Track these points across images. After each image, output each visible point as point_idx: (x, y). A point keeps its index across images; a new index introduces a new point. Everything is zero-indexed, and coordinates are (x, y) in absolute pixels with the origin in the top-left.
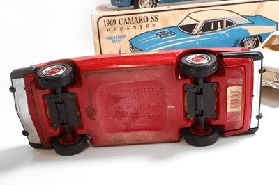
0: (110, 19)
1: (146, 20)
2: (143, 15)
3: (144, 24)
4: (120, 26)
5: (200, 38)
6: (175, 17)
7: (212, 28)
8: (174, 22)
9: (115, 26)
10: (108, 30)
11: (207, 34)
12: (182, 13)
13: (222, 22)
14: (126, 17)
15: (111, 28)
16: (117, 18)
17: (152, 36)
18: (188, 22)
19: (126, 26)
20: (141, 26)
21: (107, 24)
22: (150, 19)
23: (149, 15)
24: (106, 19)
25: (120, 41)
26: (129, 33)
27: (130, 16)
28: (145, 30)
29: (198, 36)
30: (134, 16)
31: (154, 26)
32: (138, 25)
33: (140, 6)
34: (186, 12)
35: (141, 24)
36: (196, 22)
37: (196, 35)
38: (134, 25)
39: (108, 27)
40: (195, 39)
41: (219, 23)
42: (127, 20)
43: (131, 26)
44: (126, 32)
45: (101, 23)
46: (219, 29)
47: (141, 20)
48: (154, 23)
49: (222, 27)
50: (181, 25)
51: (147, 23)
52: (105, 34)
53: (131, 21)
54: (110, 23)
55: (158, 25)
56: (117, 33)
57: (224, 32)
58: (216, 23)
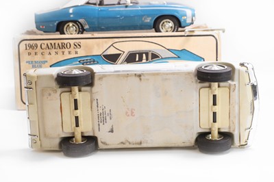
0: (31, 42)
1: (68, 46)
2: (65, 41)
3: (66, 51)
4: (42, 51)
6: (98, 45)
7: (137, 59)
8: (97, 51)
9: (37, 51)
10: (29, 54)
12: (106, 42)
13: (147, 54)
14: (49, 42)
15: (33, 52)
16: (39, 43)
17: (74, 63)
18: (112, 51)
19: (48, 51)
20: (63, 52)
21: (28, 48)
22: (72, 45)
23: (72, 42)
24: (28, 42)
25: (41, 67)
26: (51, 59)
27: (53, 42)
28: (67, 56)
30: (57, 42)
31: (76, 53)
32: (60, 51)
33: (65, 32)
34: (111, 42)
35: (64, 50)
36: (120, 52)
38: (56, 50)
39: (29, 51)
41: (144, 55)
42: (49, 45)
43: (53, 51)
44: (47, 57)
45: (23, 46)
46: (144, 61)
47: (63, 46)
48: (77, 50)
49: (147, 59)
50: (104, 54)
51: (69, 50)
52: (25, 58)
53: (53, 46)
54: (31, 47)
55: (81, 53)
56: (38, 58)
58: (141, 54)
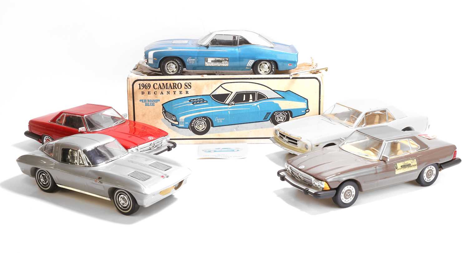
0: (145, 82)
1: (180, 87)
2: (177, 82)
3: (178, 91)
4: (155, 90)
5: (231, 108)
6: (208, 86)
7: (244, 99)
8: (207, 91)
9: (149, 90)
10: (143, 93)
11: (239, 105)
12: (215, 83)
13: (253, 95)
14: (161, 82)
15: (146, 91)
16: (152, 83)
17: (185, 102)
18: (221, 91)
19: (160, 90)
20: (175, 92)
21: (142, 88)
22: (183, 86)
23: (183, 82)
24: (141, 82)
25: (153, 105)
26: (163, 98)
27: (165, 82)
28: (178, 96)
29: (230, 106)
30: (169, 82)
31: (187, 92)
32: (172, 91)
34: (219, 83)
35: (175, 90)
36: (229, 93)
37: (228, 105)
38: (168, 90)
39: (143, 91)
40: (227, 108)
41: (251, 95)
42: (162, 85)
43: (165, 91)
44: (159, 96)
45: (136, 86)
46: (251, 101)
47: (175, 86)
48: (188, 90)
49: (253, 99)
50: (213, 94)
51: (180, 90)
52: (139, 96)
53: (165, 86)
54: (144, 86)
55: (192, 92)
56: (151, 97)
57: (255, 104)
58: (247, 95)
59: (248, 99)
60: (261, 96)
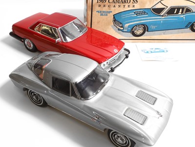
1: (129, 2)
3: (127, 5)
4: (109, 4)
5: (164, 18)
7: (175, 12)
8: (149, 6)
9: (105, 4)
10: (100, 6)
11: (170, 16)
13: (183, 9)
15: (102, 4)
17: (131, 14)
18: (159, 6)
19: (113, 4)
20: (124, 6)
21: (99, 1)
25: (107, 15)
26: (115, 10)
28: (127, 9)
29: (163, 17)
31: (134, 6)
32: (122, 5)
35: (125, 4)
36: (165, 7)
37: (162, 16)
38: (119, 4)
39: (99, 4)
40: (161, 19)
41: (181, 9)
43: (117, 5)
44: (112, 9)
46: (179, 14)
47: (125, 1)
48: (134, 4)
49: (182, 13)
50: (153, 8)
51: (129, 4)
52: (96, 8)
53: (118, 1)
54: (101, 1)
55: (137, 6)
56: (106, 9)
57: (182, 16)
59: (178, 12)
60: (188, 10)
